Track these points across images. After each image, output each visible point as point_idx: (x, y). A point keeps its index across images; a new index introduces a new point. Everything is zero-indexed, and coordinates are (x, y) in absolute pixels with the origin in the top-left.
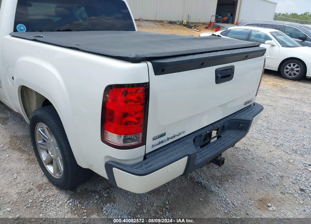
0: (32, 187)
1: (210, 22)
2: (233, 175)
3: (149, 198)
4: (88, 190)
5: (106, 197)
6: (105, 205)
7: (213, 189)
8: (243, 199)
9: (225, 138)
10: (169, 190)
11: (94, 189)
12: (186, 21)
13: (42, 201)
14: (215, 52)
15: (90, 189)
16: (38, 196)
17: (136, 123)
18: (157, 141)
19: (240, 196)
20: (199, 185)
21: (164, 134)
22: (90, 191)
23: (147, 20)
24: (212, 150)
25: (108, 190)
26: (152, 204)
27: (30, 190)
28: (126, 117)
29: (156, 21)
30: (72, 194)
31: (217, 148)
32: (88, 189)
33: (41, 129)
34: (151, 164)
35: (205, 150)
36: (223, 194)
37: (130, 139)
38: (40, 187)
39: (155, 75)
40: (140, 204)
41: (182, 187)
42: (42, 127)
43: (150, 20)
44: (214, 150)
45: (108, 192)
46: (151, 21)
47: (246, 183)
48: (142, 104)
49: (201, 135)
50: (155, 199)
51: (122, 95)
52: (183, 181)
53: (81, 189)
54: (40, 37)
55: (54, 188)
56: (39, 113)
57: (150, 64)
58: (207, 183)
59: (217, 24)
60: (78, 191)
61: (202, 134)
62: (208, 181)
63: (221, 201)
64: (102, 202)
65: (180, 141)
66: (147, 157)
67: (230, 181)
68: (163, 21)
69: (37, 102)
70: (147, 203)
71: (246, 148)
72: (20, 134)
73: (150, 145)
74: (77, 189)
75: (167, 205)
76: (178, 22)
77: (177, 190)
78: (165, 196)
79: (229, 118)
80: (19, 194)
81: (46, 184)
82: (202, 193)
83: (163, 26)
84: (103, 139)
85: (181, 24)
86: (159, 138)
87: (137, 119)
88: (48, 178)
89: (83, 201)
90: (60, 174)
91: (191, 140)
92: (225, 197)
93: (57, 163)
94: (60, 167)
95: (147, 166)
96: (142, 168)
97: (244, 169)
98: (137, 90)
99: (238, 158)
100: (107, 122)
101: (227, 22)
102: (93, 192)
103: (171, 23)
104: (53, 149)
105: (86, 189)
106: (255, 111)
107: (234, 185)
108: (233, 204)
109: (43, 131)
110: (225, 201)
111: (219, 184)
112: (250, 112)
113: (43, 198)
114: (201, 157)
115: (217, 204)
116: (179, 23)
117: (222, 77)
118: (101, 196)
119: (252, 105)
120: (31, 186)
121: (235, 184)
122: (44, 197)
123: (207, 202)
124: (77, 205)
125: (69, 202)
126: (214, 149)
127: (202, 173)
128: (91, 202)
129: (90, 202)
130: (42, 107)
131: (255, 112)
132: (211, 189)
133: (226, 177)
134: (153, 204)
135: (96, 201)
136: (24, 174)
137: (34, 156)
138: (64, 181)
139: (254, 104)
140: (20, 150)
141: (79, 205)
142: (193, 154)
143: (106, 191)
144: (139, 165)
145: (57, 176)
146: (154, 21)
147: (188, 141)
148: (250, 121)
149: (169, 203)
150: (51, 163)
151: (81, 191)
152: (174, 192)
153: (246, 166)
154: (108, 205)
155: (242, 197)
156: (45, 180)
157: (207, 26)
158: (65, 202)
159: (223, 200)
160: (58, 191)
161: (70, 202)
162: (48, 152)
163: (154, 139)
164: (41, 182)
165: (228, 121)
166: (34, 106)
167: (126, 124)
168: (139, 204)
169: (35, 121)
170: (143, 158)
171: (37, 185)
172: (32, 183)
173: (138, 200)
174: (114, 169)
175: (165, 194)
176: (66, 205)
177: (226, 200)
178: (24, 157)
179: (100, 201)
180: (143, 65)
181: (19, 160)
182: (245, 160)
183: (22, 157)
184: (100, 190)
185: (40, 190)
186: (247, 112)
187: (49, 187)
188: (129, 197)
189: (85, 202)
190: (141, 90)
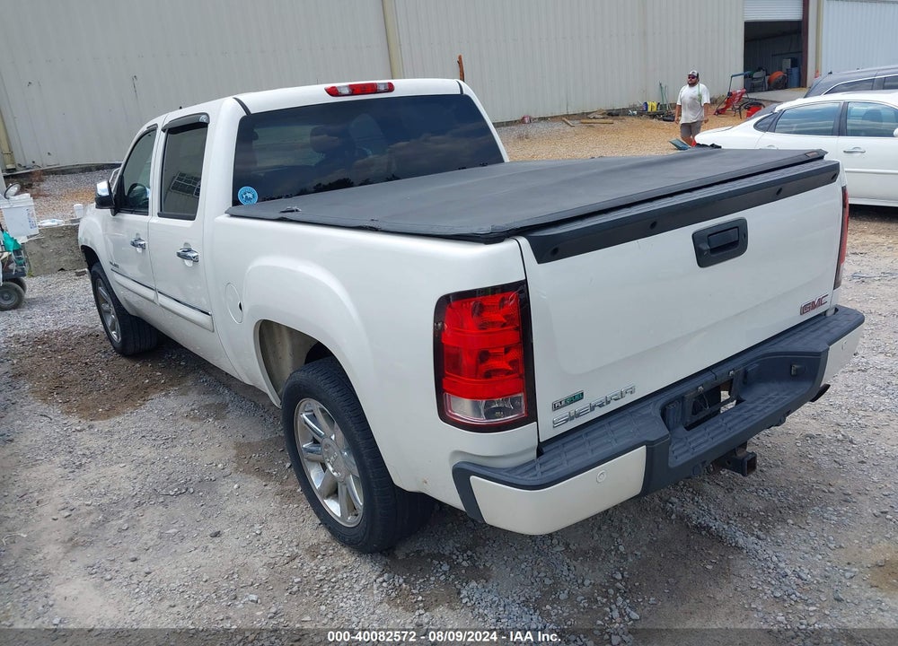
0: (296, 551)
1: (730, 94)
2: (802, 506)
3: (572, 568)
4: (423, 554)
5: (467, 569)
6: (464, 584)
7: (741, 542)
8: (829, 564)
9: (752, 403)
10: (622, 548)
11: (436, 552)
12: (655, 104)
13: (321, 580)
14: (686, 194)
15: (427, 551)
16: (312, 569)
17: (509, 373)
18: (565, 412)
19: (820, 557)
20: (704, 533)
21: (580, 396)
22: (428, 555)
23: (544, 119)
24: (717, 432)
25: (469, 553)
26: (580, 581)
27: (292, 558)
28: (487, 360)
29: (568, 116)
30: (387, 564)
31: (730, 429)
32: (423, 550)
33: (309, 415)
34: (554, 464)
35: (698, 435)
36: (770, 552)
37: (499, 409)
38: (313, 551)
39: (540, 261)
40: (551, 582)
41: (656, 541)
42: (311, 408)
43: (552, 117)
44: (721, 433)
45: (470, 558)
46: (554, 118)
47: (838, 525)
48: (517, 329)
49: (683, 398)
50: (586, 569)
51: (473, 315)
52: (660, 526)
53: (407, 552)
54: (293, 211)
55: (344, 551)
56: (301, 376)
57: (523, 241)
58: (726, 527)
59: (752, 96)
60: (400, 555)
61: (686, 393)
62: (728, 523)
63: (764, 571)
64: (457, 578)
65: (625, 412)
66: (544, 450)
67: (790, 521)
68: (590, 113)
69: (294, 354)
70: (568, 579)
71: (840, 437)
72: (256, 438)
73: (549, 422)
74: (396, 552)
75: (620, 581)
76: (634, 108)
77: (645, 548)
78: (612, 562)
79: (759, 352)
80: (271, 566)
81: (326, 545)
82: (711, 552)
83: (590, 126)
84: (444, 414)
85: (643, 112)
86: (566, 404)
87: (512, 363)
88: (329, 529)
89: (413, 579)
90: (356, 515)
91: (654, 410)
92: (775, 559)
93: (348, 492)
94: (355, 497)
95: (543, 468)
96: (535, 473)
97: (832, 489)
98: (503, 299)
99: (815, 462)
100: (448, 376)
101: (783, 85)
102: (434, 556)
103: (612, 114)
104: (336, 458)
105: (418, 552)
106: (837, 328)
107: (804, 531)
108: (800, 577)
109: (313, 418)
110: (775, 569)
111: (760, 530)
112: (819, 332)
113: (323, 574)
114: (687, 451)
115: (754, 577)
116: (635, 112)
117: (713, 251)
118: (454, 567)
119: (829, 314)
120: (295, 548)
121: (807, 527)
122: (325, 571)
123: (725, 573)
124: (400, 585)
125: (381, 579)
126: (722, 429)
127: (712, 506)
128: (433, 579)
129: (428, 580)
130: (306, 363)
131: (836, 331)
132: (736, 543)
133: (780, 512)
134: (583, 581)
135: (443, 578)
136: (275, 526)
137: (293, 485)
138: (366, 529)
139: (836, 310)
140: (260, 472)
141: (404, 585)
142: (658, 441)
143: (465, 555)
144: (527, 468)
145: (351, 521)
146: (564, 116)
147: (644, 412)
148: (819, 354)
149: (623, 576)
150: (334, 493)
151: (407, 555)
152: (636, 552)
153: (839, 482)
154: (473, 584)
155: (827, 559)
156: (324, 535)
157: (721, 107)
158: (372, 580)
159: (769, 568)
160: (353, 559)
161: (384, 581)
162: (325, 468)
163: (555, 407)
164: (315, 541)
165: (757, 358)
166: (288, 363)
167: (488, 375)
168: (548, 581)
169: (292, 397)
170: (535, 453)
171: (307, 547)
172: (295, 544)
173: (546, 572)
174: (473, 478)
175: (613, 558)
176: (375, 586)
177: (779, 567)
178: (272, 487)
179: (453, 577)
180: (509, 246)
181: (262, 494)
182: (836, 466)
183: (268, 488)
184: (452, 553)
185: (314, 557)
186: (812, 332)
187: (333, 549)
188: (523, 567)
189: (417, 579)
190: (511, 300)
